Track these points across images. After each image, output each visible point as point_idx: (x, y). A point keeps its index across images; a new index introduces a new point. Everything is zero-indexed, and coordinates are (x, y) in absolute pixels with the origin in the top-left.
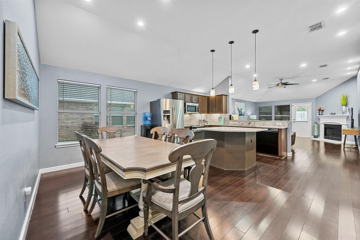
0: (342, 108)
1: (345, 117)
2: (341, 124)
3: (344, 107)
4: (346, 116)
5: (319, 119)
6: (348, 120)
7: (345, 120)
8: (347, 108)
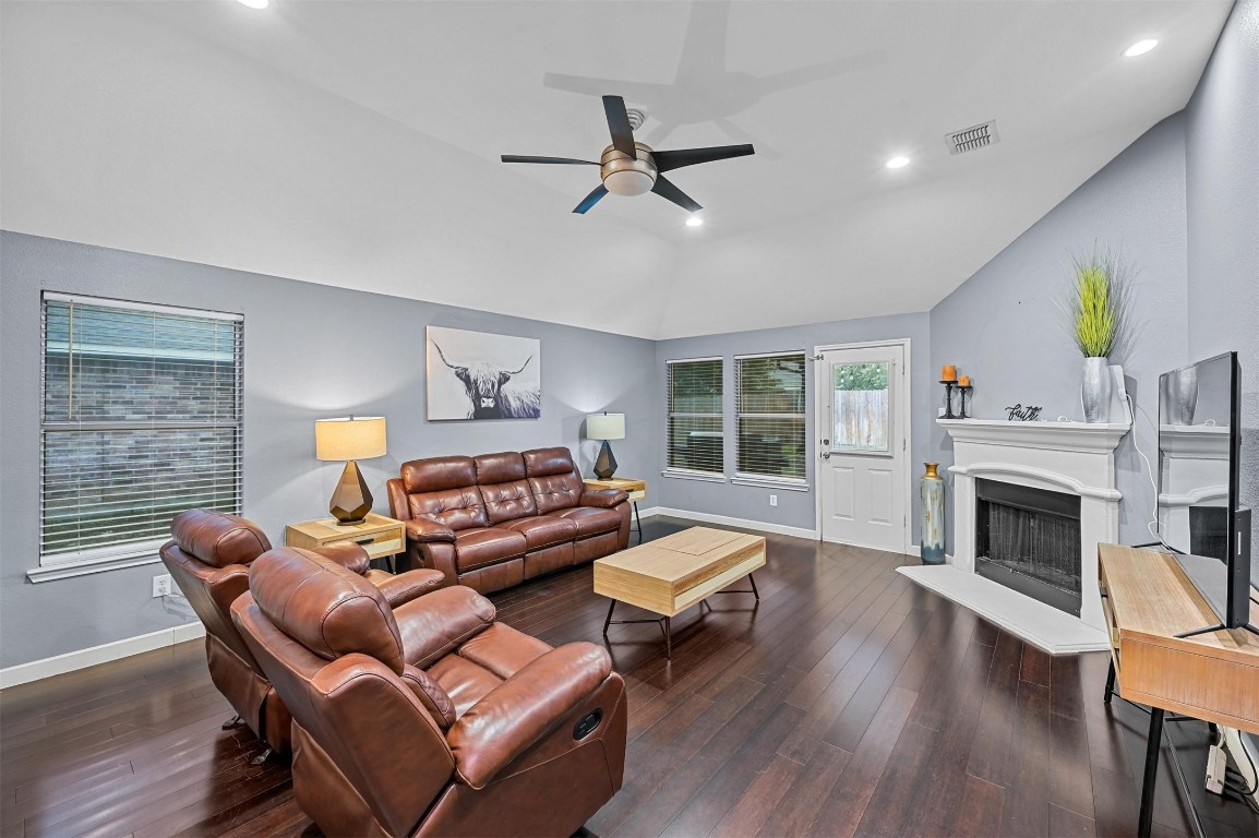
0: (1083, 374)
1: (1105, 443)
2: (1078, 487)
3: (1095, 363)
4: (1108, 434)
5: (948, 444)
6: (1123, 460)
7: (1104, 460)
8: (1117, 369)
